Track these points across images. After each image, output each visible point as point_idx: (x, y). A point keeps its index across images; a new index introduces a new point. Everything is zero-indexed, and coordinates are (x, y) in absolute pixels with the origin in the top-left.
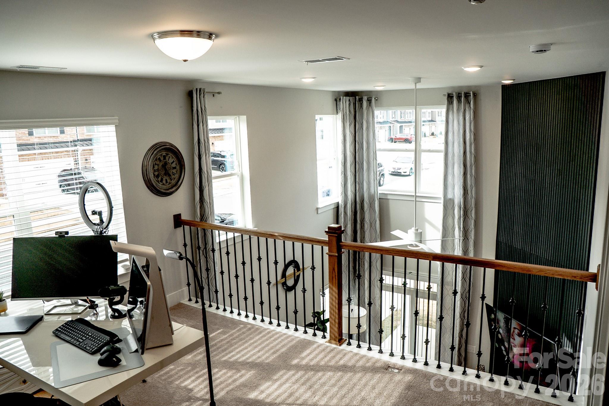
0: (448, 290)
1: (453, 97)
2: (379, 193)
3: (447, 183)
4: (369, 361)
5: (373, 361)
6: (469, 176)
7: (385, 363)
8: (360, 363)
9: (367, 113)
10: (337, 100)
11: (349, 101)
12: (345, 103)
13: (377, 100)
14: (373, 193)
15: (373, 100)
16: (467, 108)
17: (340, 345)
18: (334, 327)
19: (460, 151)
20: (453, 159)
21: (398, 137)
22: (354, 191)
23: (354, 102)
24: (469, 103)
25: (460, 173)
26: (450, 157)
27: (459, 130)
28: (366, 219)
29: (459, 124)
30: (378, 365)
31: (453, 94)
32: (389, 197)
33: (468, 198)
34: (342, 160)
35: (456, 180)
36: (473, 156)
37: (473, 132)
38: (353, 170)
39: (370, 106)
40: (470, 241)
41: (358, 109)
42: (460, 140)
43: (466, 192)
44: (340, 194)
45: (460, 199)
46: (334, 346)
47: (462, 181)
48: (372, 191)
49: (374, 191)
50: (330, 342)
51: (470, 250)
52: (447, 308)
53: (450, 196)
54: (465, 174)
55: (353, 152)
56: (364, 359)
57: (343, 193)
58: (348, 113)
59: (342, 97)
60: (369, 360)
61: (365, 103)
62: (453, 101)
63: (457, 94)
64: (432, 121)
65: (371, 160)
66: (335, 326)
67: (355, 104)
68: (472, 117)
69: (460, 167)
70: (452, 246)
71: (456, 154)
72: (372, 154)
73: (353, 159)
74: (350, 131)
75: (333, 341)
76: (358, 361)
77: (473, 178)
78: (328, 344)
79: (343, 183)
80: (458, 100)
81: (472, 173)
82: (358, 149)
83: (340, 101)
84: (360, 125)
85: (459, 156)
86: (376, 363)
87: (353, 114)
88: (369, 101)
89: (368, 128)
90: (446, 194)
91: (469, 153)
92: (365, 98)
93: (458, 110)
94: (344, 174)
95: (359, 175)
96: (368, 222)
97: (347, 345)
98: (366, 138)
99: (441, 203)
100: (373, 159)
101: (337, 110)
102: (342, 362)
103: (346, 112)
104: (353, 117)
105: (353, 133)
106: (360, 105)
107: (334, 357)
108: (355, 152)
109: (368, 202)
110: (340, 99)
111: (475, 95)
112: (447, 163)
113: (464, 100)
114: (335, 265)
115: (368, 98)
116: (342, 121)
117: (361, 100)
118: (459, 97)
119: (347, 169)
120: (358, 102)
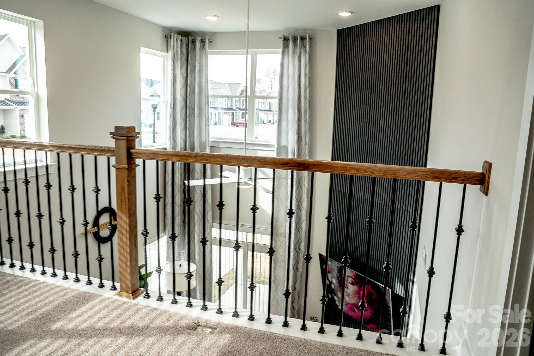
0: (281, 241)
1: (289, 39)
2: (211, 141)
3: (281, 130)
4: (171, 319)
5: (176, 318)
6: (303, 122)
7: (193, 320)
8: (157, 323)
9: (200, 54)
10: (167, 38)
11: (181, 40)
12: (175, 42)
13: (211, 42)
14: (204, 140)
15: (207, 42)
16: (302, 52)
17: (134, 298)
18: (125, 273)
19: (294, 96)
20: (287, 105)
21: (240, 122)
22: (184, 139)
23: (187, 43)
24: (305, 47)
25: (295, 118)
26: (285, 102)
27: (294, 74)
28: (197, 168)
29: (294, 68)
30: (183, 323)
31: (289, 37)
32: (221, 145)
33: (302, 145)
34: (171, 102)
35: (290, 126)
36: (307, 101)
37: (308, 76)
38: (184, 116)
39: (204, 48)
40: (303, 189)
41: (191, 50)
42: (294, 84)
43: (300, 138)
44: (168, 139)
45: (294, 146)
46: (125, 299)
47: (296, 126)
48: (204, 139)
49: (206, 138)
50: (120, 295)
51: (303, 199)
52: (280, 261)
53: (283, 143)
54: (299, 119)
55: (184, 96)
56: (164, 316)
57: (172, 138)
58: (179, 52)
59: (172, 34)
60: (170, 317)
61: (198, 44)
62: (289, 44)
63: (293, 37)
64: (270, 110)
65: (203, 105)
66: (126, 271)
67: (187, 45)
68: (307, 61)
69: (294, 112)
70: (286, 195)
71: (291, 99)
72: (204, 98)
73: (183, 103)
74: (181, 73)
75: (124, 294)
76: (154, 319)
77: (307, 124)
78: (117, 297)
79: (172, 127)
80: (294, 43)
81: (306, 118)
82: (190, 93)
83: (171, 38)
84: (193, 68)
85: (293, 101)
86: (180, 321)
87: (185, 55)
88: (203, 42)
89: (200, 71)
90: (280, 141)
91: (304, 98)
92: (198, 39)
93: (294, 52)
94: (173, 118)
95: (190, 121)
96: (198, 171)
97: (144, 297)
98: (198, 82)
99: (274, 151)
100: (205, 104)
101: (167, 48)
102: (129, 323)
103: (177, 51)
104: (185, 59)
105: (185, 75)
106: (193, 46)
107: (120, 315)
108: (187, 97)
109: (198, 150)
110: (171, 36)
111: (310, 38)
112: (281, 108)
113: (299, 43)
114: (124, 183)
115: (202, 39)
116: (172, 60)
117: (194, 41)
118: (295, 40)
119: (176, 113)
120: (191, 43)
